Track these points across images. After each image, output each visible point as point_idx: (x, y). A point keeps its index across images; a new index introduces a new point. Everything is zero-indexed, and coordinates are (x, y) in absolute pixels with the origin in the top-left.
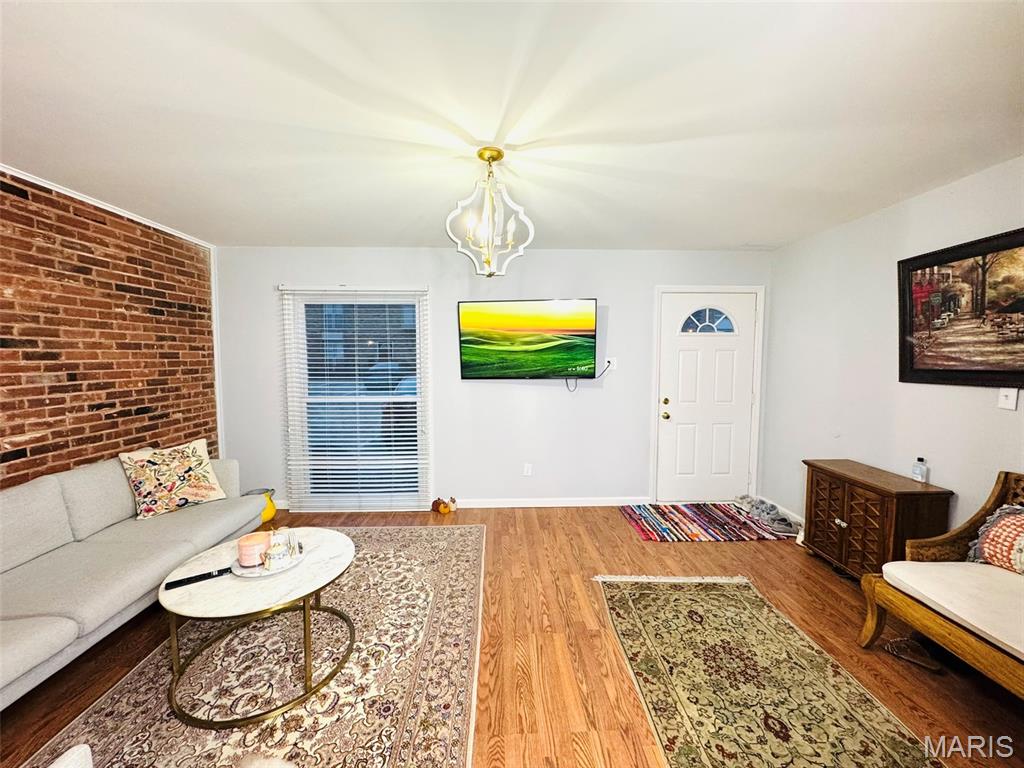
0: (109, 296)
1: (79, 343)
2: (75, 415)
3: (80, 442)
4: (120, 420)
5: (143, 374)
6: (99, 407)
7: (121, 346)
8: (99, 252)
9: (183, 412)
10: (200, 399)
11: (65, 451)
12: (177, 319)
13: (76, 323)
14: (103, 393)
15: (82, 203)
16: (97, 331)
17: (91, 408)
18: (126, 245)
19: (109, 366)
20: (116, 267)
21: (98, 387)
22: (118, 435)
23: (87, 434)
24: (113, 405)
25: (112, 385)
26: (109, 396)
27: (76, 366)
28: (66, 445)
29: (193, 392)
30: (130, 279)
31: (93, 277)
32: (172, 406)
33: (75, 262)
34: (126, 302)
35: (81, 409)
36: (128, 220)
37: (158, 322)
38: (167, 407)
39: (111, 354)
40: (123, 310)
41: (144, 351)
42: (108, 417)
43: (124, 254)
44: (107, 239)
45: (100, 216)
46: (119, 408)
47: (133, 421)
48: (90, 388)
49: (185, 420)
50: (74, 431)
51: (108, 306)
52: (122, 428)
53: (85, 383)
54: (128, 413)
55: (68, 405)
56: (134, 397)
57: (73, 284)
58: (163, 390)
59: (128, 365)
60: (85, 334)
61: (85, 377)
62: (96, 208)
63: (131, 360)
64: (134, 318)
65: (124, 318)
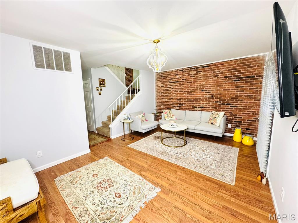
0: (223, 79)
1: (214, 90)
3: (212, 108)
4: (222, 105)
5: (230, 96)
6: (217, 102)
7: (224, 90)
8: (221, 71)
9: (243, 107)
10: (252, 104)
11: (209, 109)
12: (245, 81)
13: (214, 86)
14: (218, 99)
15: (219, 62)
16: (219, 87)
17: (215, 102)
18: (229, 67)
19: (221, 94)
20: (225, 73)
21: (217, 98)
22: (221, 108)
23: (214, 107)
24: (221, 102)
25: (221, 98)
26: (220, 100)
27: (214, 94)
29: (248, 102)
30: (228, 74)
31: (219, 76)
32: (239, 105)
33: (216, 75)
34: (227, 80)
35: (213, 102)
36: (230, 60)
37: (236, 83)
38: (237, 104)
39: (222, 92)
40: (226, 82)
41: (231, 90)
42: (219, 104)
43: (228, 69)
44: (223, 68)
45: (222, 64)
46: (222, 103)
47: (225, 106)
49: (243, 109)
50: (212, 106)
51: (222, 82)
54: (225, 104)
55: (211, 101)
56: (227, 101)
57: (215, 79)
58: (236, 100)
59: (226, 94)
60: (216, 88)
61: (215, 96)
62: (222, 62)
63: (227, 93)
64: (229, 83)
65: (226, 83)
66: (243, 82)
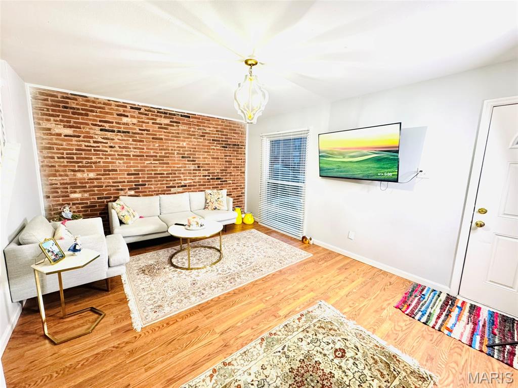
0: (210, 143)
1: (201, 158)
2: (199, 177)
3: (199, 185)
4: (211, 180)
5: (219, 167)
6: (205, 176)
7: (212, 158)
8: (208, 130)
9: (232, 181)
10: (239, 177)
11: (196, 187)
12: (232, 149)
13: (201, 152)
14: (207, 172)
15: (204, 116)
16: (206, 154)
17: (203, 176)
18: (216, 126)
19: (209, 164)
20: (212, 134)
21: (205, 170)
22: (210, 185)
23: (202, 183)
24: (209, 176)
25: (209, 170)
26: (208, 173)
27: (200, 164)
28: (196, 186)
29: (236, 174)
30: (217, 137)
31: (206, 138)
32: (228, 178)
33: (201, 134)
34: (215, 145)
35: (200, 176)
36: (217, 118)
37: (225, 150)
38: (226, 178)
39: (210, 161)
40: (214, 147)
41: (220, 160)
42: (208, 179)
43: (215, 130)
44: (210, 126)
45: (208, 119)
46: (211, 177)
47: (215, 181)
48: (203, 170)
49: (233, 183)
50: (199, 182)
51: (210, 146)
52: (211, 183)
53: (202, 169)
54: (214, 179)
55: (197, 175)
56: (216, 174)
57: (200, 140)
58: (225, 173)
59: (215, 164)
60: (203, 155)
61: (202, 167)
62: (208, 117)
63: (216, 162)
64: (217, 149)
65: (214, 149)
66: (231, 150)
